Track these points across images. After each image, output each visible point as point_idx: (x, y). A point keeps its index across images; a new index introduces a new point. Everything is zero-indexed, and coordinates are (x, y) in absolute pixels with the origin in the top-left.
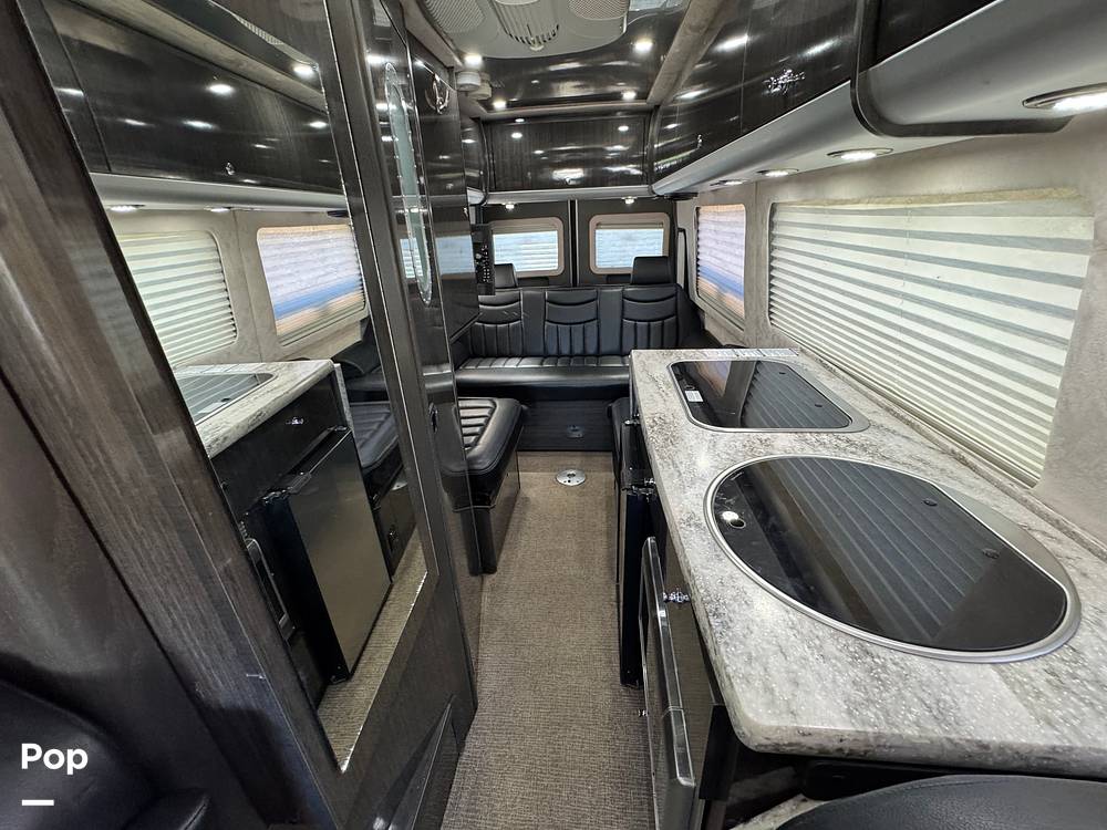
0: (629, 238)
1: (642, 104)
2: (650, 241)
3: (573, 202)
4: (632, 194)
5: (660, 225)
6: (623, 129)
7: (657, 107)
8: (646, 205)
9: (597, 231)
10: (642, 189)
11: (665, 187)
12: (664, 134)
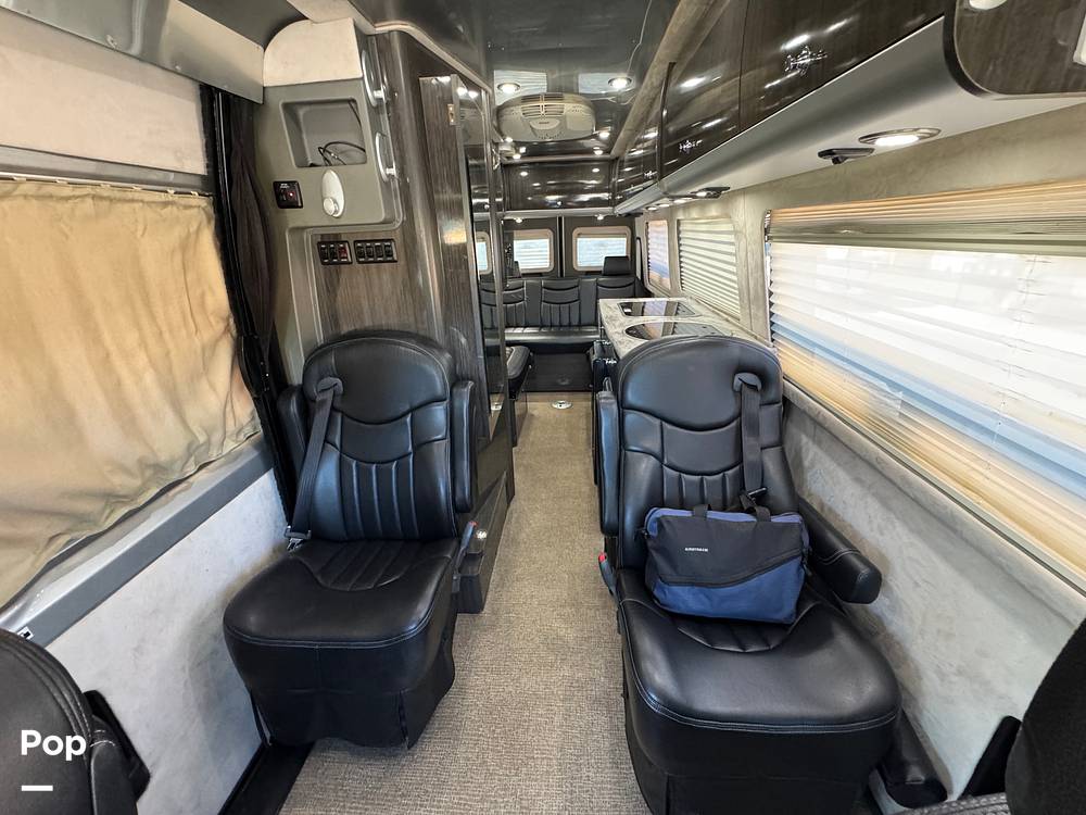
0: (602, 245)
1: (608, 156)
2: (617, 246)
3: (560, 219)
4: (603, 213)
5: (624, 235)
6: (596, 170)
7: (617, 159)
8: (611, 221)
9: (579, 239)
10: (608, 209)
11: (622, 209)
12: (621, 174)
